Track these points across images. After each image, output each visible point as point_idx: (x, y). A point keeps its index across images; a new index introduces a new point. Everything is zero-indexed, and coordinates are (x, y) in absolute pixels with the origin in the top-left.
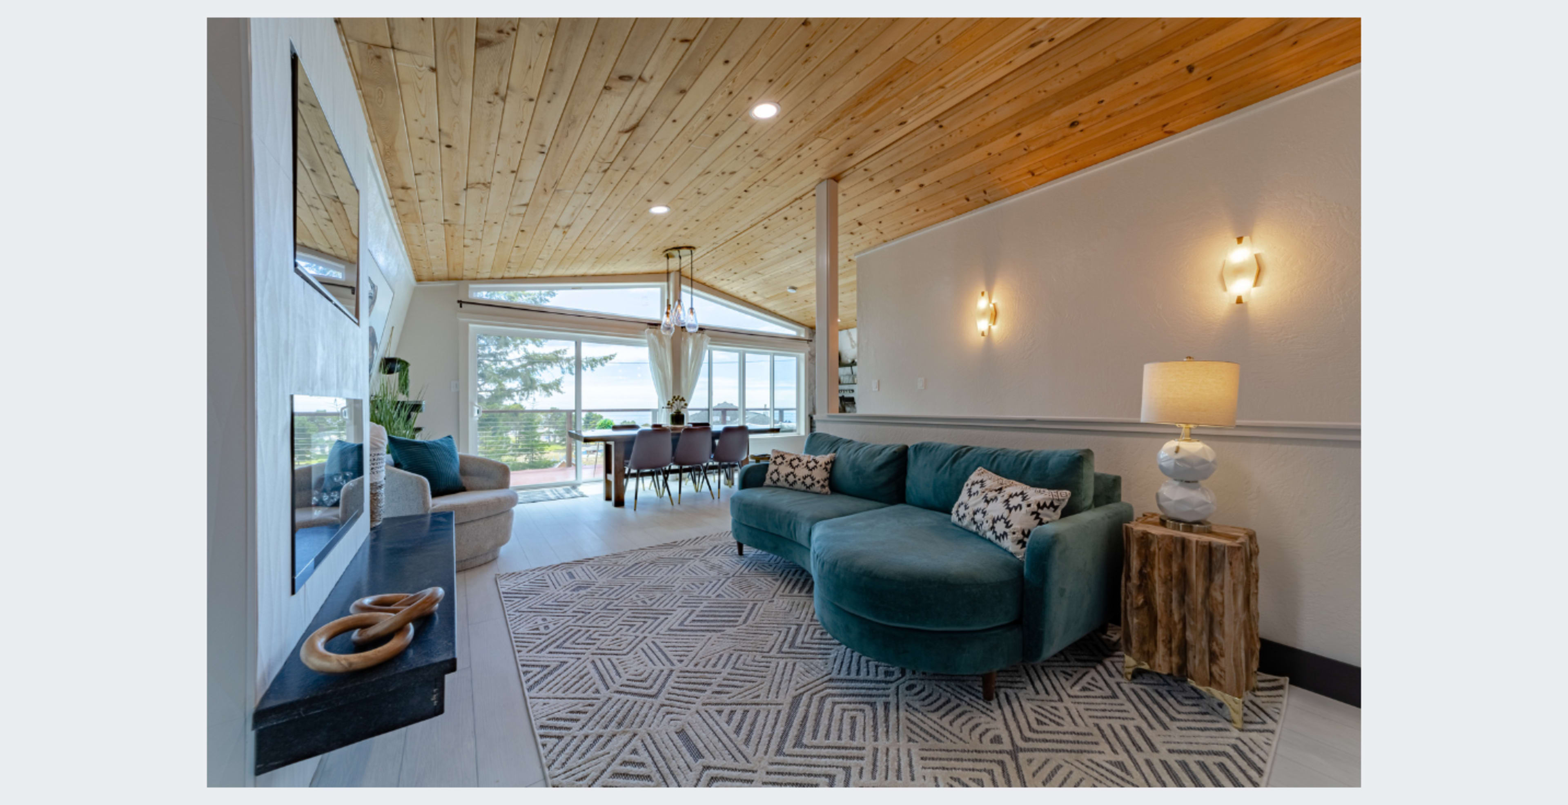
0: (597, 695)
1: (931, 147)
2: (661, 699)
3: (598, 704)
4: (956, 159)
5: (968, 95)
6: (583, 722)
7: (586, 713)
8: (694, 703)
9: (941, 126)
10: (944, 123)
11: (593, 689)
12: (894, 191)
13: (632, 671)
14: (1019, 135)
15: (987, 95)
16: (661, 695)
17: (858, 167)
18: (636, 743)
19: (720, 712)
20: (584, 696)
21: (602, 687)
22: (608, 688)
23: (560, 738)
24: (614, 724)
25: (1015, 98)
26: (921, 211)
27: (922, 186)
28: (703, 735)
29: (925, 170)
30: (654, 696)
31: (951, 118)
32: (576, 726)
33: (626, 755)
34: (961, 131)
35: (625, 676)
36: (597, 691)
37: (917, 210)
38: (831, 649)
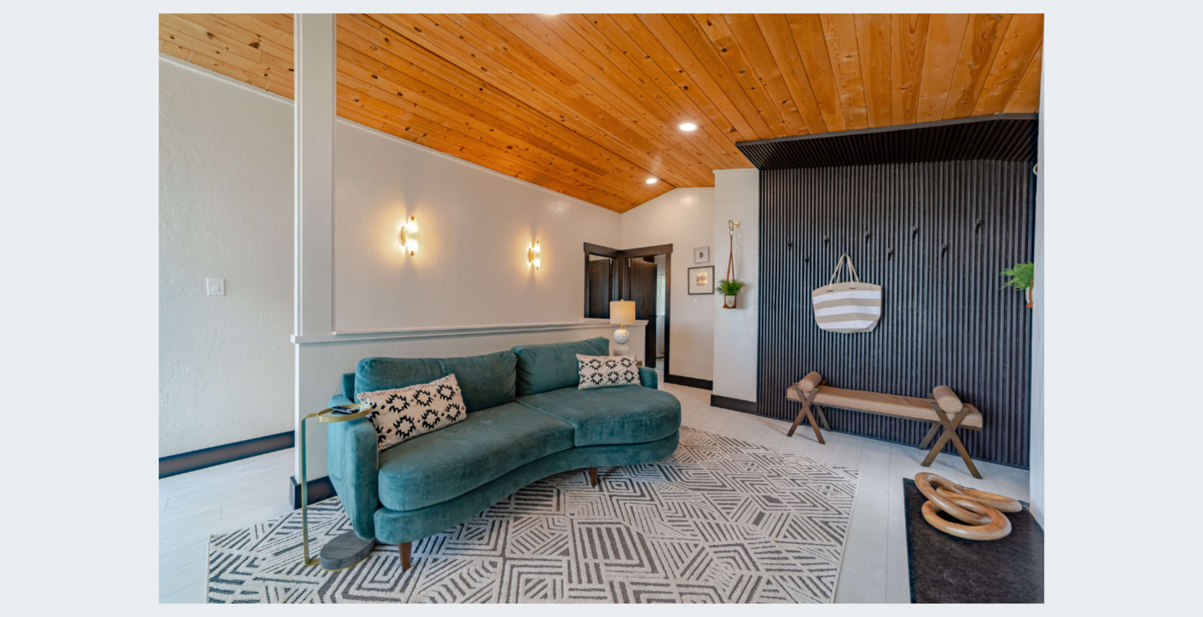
0: (772, 579)
1: (455, 89)
2: (742, 542)
3: (777, 575)
4: (450, 107)
5: (513, 96)
6: (797, 574)
7: (790, 577)
8: (731, 525)
9: (481, 89)
10: (485, 90)
11: (770, 587)
12: (371, 74)
13: (730, 572)
14: (492, 130)
15: (518, 106)
16: (739, 542)
17: (384, 29)
18: (780, 538)
19: (728, 513)
20: (780, 589)
21: (763, 581)
22: (760, 578)
23: (819, 578)
24: (781, 556)
25: (520, 119)
26: (360, 104)
27: (400, 94)
28: (749, 516)
29: (424, 92)
30: (742, 546)
31: (493, 94)
32: (804, 576)
33: (790, 539)
34: (482, 102)
35: (746, 573)
36: (769, 582)
37: (357, 101)
38: (638, 483)
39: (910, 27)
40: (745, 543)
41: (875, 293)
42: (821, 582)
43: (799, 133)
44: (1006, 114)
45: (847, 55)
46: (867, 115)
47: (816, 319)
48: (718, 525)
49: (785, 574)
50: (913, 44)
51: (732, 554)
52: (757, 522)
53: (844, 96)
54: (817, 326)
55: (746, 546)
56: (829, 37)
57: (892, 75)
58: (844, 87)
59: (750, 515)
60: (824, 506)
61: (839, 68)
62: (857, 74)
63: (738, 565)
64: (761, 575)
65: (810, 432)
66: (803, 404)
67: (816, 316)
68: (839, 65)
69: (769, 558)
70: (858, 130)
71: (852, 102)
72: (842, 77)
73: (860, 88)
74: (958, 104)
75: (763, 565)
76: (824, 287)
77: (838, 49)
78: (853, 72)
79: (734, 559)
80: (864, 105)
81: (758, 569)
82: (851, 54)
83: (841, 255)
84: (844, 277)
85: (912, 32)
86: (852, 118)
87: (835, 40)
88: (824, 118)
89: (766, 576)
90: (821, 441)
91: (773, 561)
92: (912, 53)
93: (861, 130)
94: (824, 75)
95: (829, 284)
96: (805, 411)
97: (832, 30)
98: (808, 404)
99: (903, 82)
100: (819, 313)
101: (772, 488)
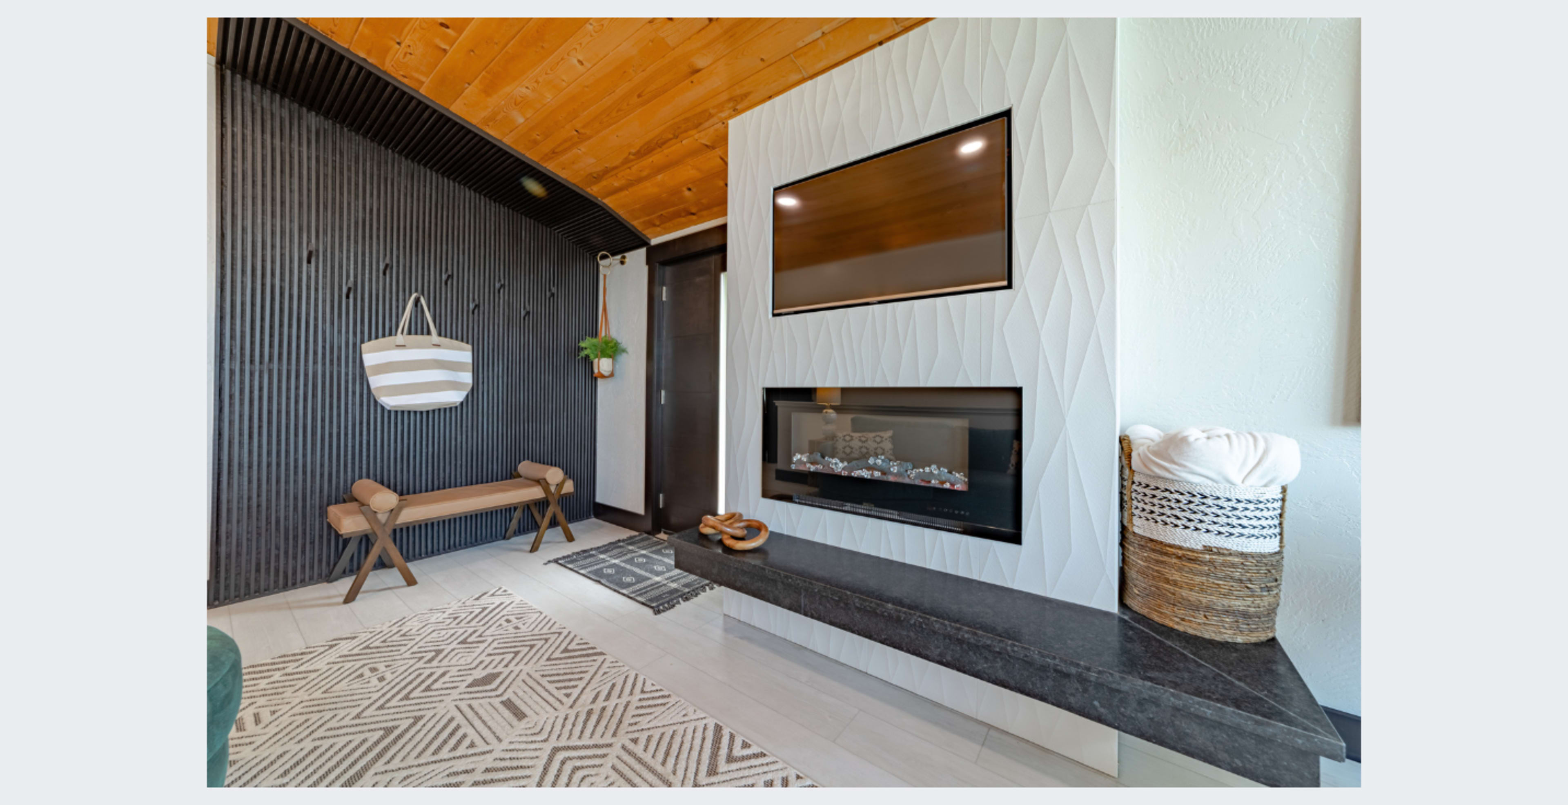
2: (548, 747)
3: (625, 728)
7: (634, 716)
18: (569, 701)
19: (472, 745)
21: (630, 745)
22: (624, 747)
24: (596, 713)
30: (557, 749)
35: (611, 761)
36: (634, 740)
39: (642, 92)
40: (553, 743)
41: (464, 354)
42: (647, 692)
43: (404, 77)
44: (604, 204)
45: (581, 59)
46: (517, 127)
47: (374, 392)
48: (487, 770)
49: (627, 720)
50: (628, 105)
51: (568, 768)
52: (520, 715)
53: (524, 90)
54: (376, 402)
55: (563, 743)
56: (591, 27)
57: (585, 113)
58: (537, 82)
59: (501, 719)
60: (541, 639)
61: (559, 62)
62: (564, 83)
63: (594, 766)
64: (620, 745)
65: (393, 577)
66: (379, 533)
67: (372, 387)
68: (562, 59)
69: (595, 727)
70: (488, 134)
71: (521, 103)
72: (549, 71)
73: (549, 96)
74: (591, 174)
75: (605, 736)
76: (388, 339)
77: (583, 45)
78: (565, 78)
79: (576, 769)
80: (528, 116)
81: (610, 745)
82: (584, 62)
83: (410, 295)
84: (418, 328)
85: (639, 96)
86: (499, 117)
87: (591, 36)
88: (466, 91)
89: (623, 739)
90: (411, 581)
91: (603, 723)
92: (619, 110)
93: (492, 137)
94: (536, 52)
95: (396, 335)
96: (384, 544)
97: (603, 25)
98: (389, 531)
99: (583, 127)
100: (376, 382)
101: (459, 671)
